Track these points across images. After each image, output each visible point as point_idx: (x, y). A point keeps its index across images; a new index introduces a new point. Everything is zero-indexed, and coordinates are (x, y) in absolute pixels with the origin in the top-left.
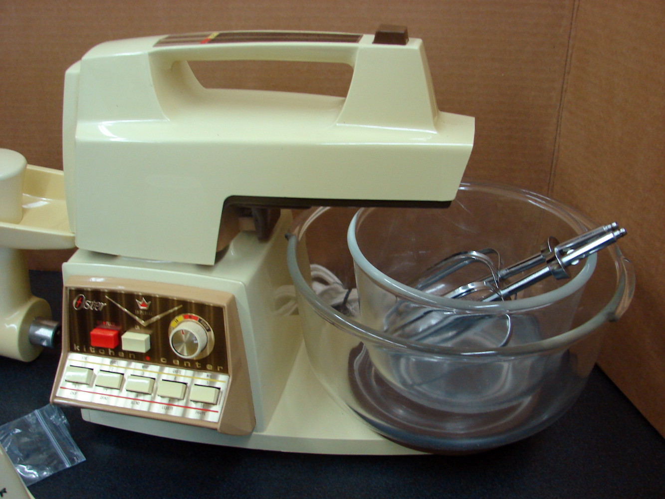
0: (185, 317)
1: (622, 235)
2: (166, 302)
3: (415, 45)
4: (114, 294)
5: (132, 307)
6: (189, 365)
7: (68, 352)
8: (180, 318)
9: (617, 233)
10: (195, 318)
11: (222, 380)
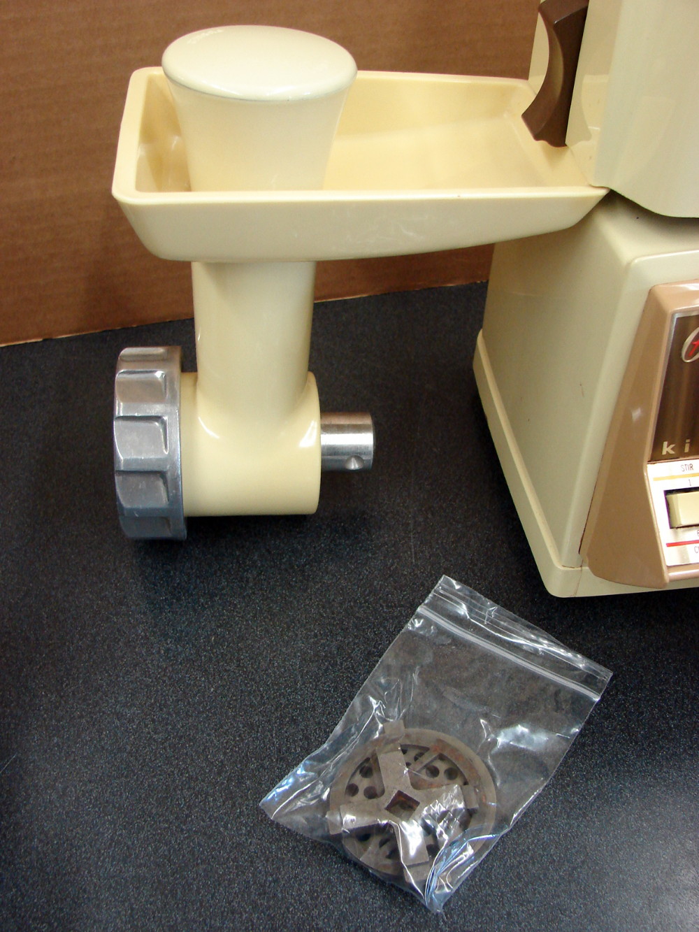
7: (647, 463)
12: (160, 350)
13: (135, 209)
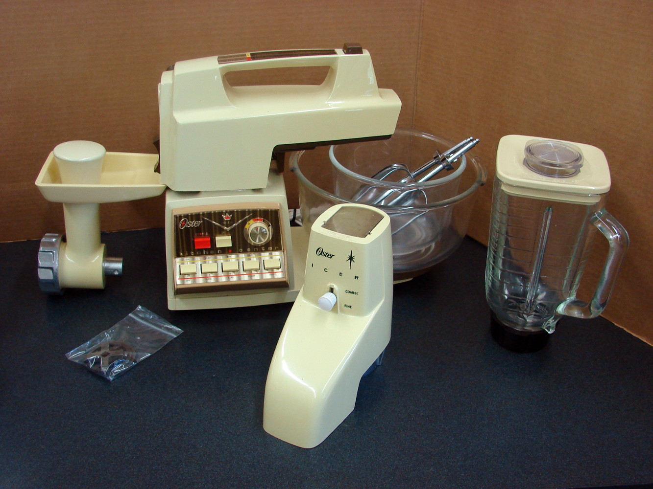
0: (254, 221)
1: (477, 142)
2: (243, 213)
3: (366, 53)
4: (209, 215)
5: (221, 220)
6: (257, 250)
7: (175, 258)
8: (251, 221)
9: (475, 142)
10: (261, 220)
11: (277, 255)
12: (57, 235)
13: (40, 187)
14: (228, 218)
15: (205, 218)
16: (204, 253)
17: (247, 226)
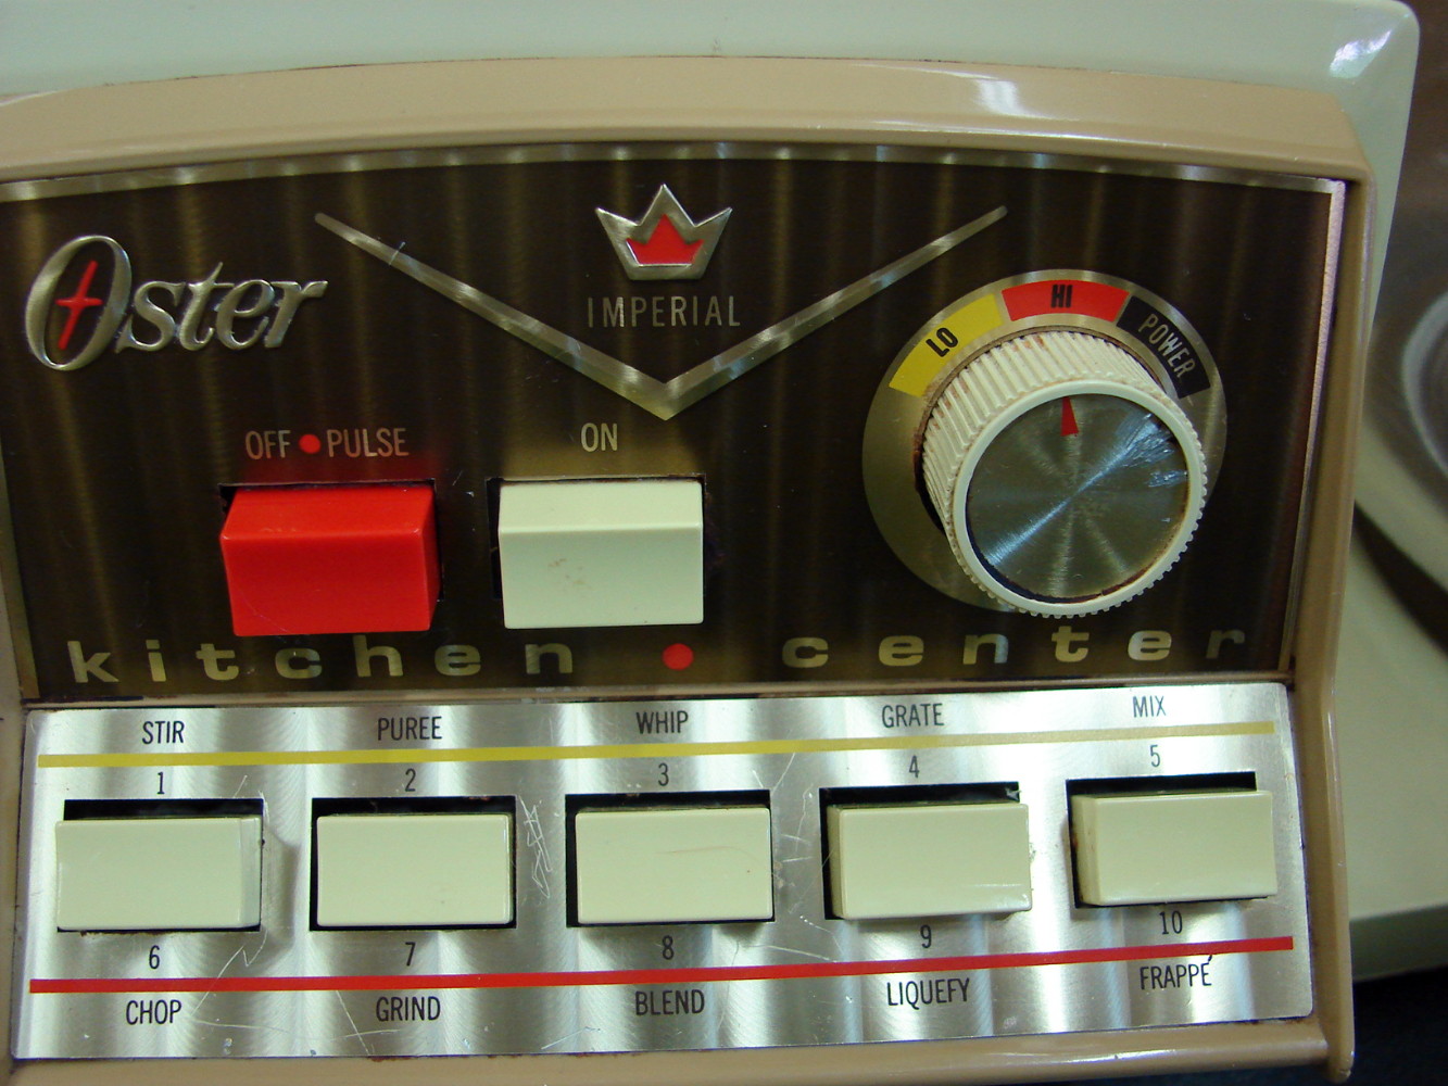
10: (1094, 302)
14: (685, 248)
15: (353, 237)
16: (364, 671)
17: (914, 372)
